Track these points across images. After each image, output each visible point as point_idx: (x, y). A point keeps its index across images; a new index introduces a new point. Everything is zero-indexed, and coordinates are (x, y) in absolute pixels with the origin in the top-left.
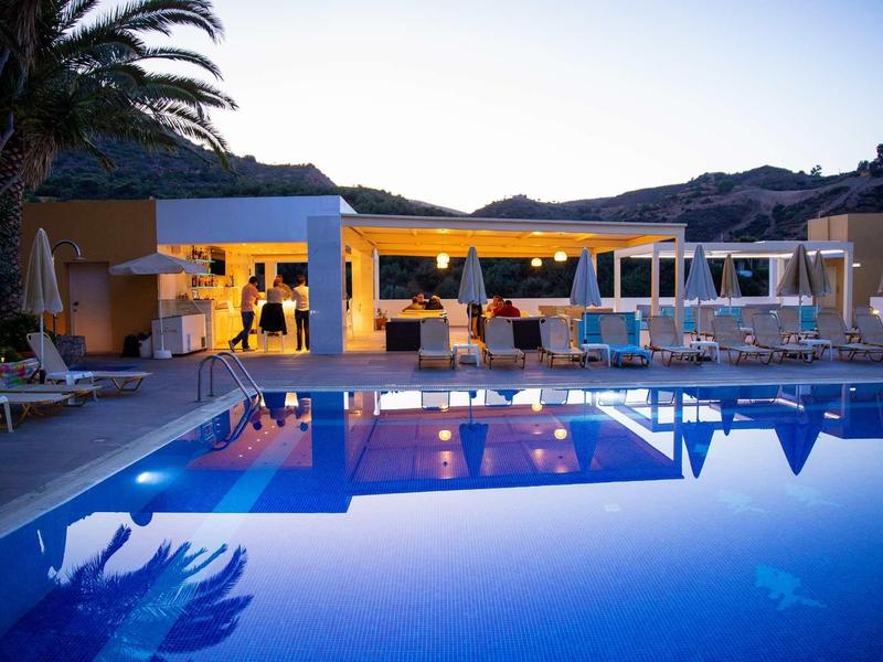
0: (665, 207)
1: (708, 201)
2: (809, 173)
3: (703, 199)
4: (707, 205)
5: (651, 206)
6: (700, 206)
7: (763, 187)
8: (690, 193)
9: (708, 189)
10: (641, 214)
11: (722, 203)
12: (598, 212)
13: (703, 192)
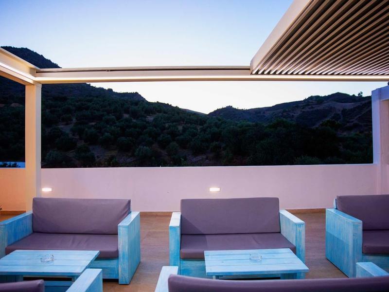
0: (293, 110)
1: (312, 108)
2: (357, 95)
3: (310, 106)
4: (312, 109)
5: (287, 110)
6: (309, 110)
7: (338, 101)
8: (304, 104)
9: (312, 102)
10: (282, 114)
11: (319, 108)
12: (264, 113)
13: (310, 104)
